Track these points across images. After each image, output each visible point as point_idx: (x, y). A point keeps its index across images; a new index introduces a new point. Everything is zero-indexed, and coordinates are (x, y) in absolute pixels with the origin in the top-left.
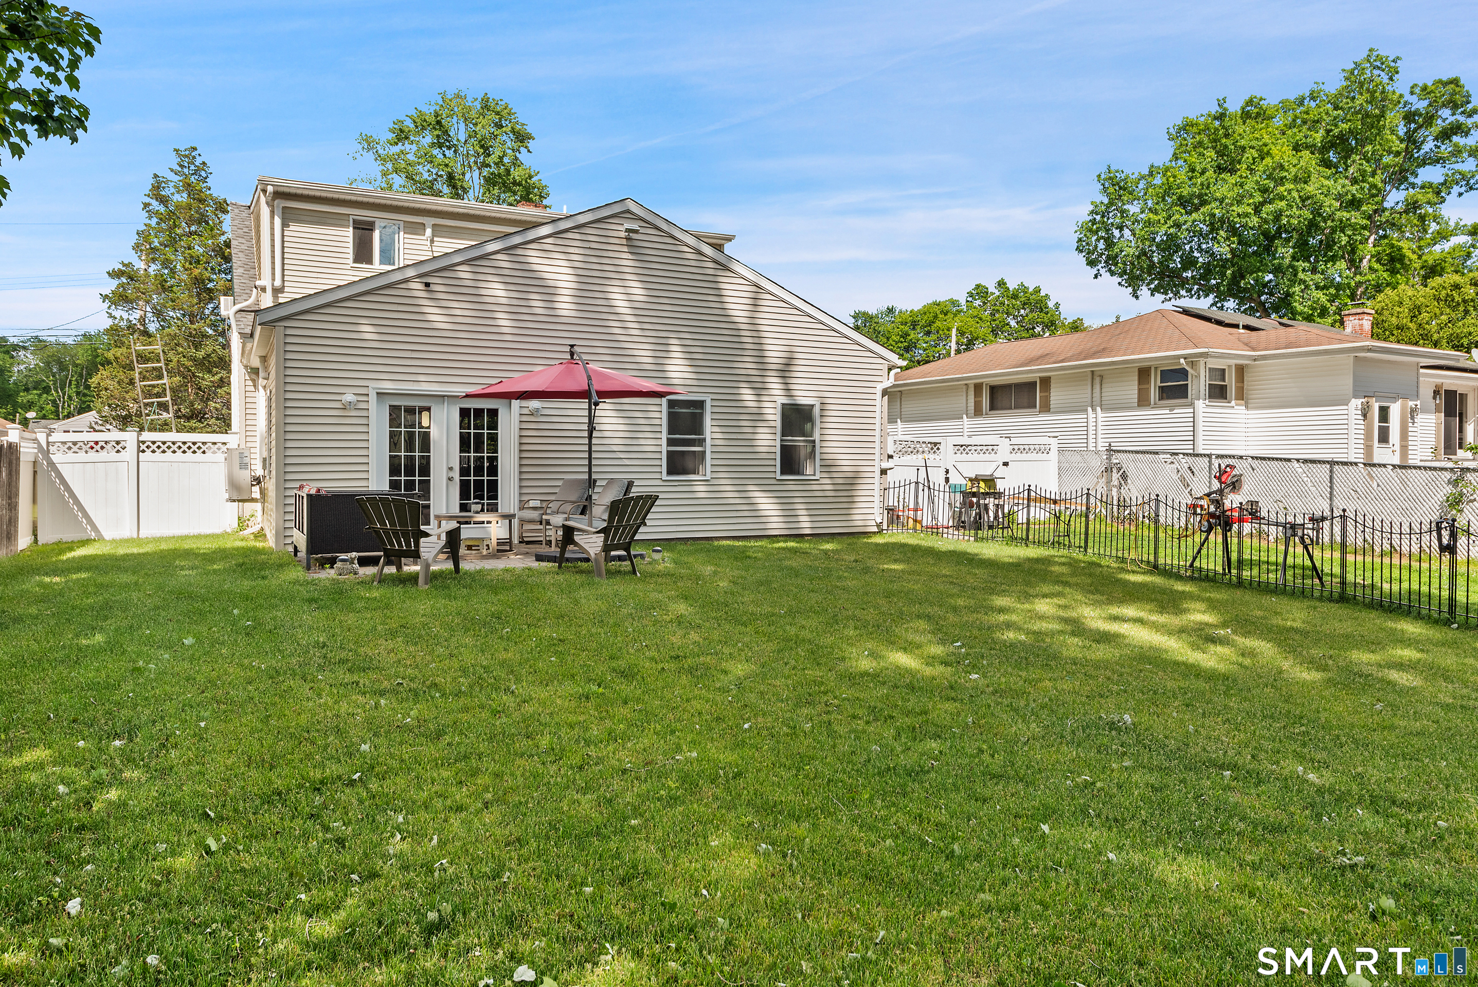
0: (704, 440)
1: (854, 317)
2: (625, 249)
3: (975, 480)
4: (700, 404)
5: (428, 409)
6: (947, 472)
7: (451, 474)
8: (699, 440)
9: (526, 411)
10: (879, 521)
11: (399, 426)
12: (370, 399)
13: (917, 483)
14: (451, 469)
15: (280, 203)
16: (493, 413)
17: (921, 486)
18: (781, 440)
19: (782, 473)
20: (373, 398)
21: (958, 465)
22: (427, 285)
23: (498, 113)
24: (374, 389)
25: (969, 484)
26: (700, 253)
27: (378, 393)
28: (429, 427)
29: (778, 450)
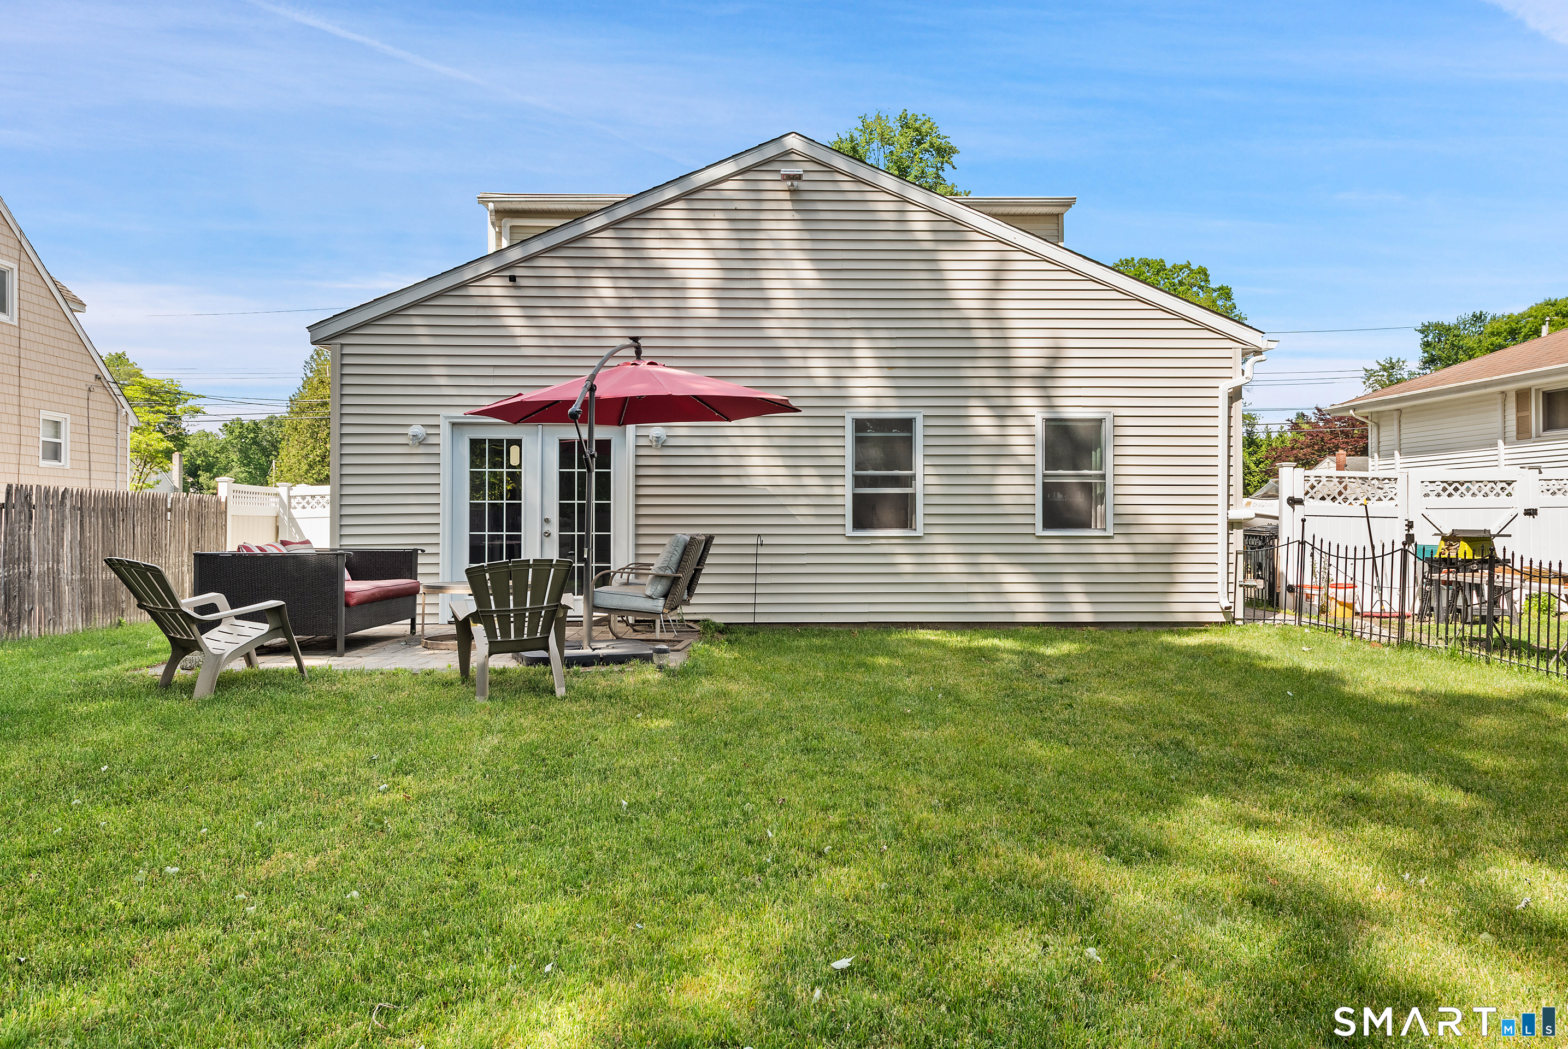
0: (913, 477)
1: (1422, 332)
2: (789, 205)
3: (1452, 539)
4: (907, 424)
5: (518, 442)
6: (1410, 525)
7: (546, 528)
8: (906, 477)
9: (643, 442)
10: (1225, 603)
11: (482, 465)
12: (441, 431)
13: (1303, 543)
14: (547, 521)
15: (509, 222)
16: (604, 447)
17: (1308, 549)
18: (1045, 476)
19: (1046, 526)
20: (445, 430)
21: (1432, 515)
22: (513, 278)
23: (917, 130)
24: (446, 418)
25: (1443, 545)
26: (905, 200)
27: (454, 424)
28: (520, 466)
29: (1039, 491)
